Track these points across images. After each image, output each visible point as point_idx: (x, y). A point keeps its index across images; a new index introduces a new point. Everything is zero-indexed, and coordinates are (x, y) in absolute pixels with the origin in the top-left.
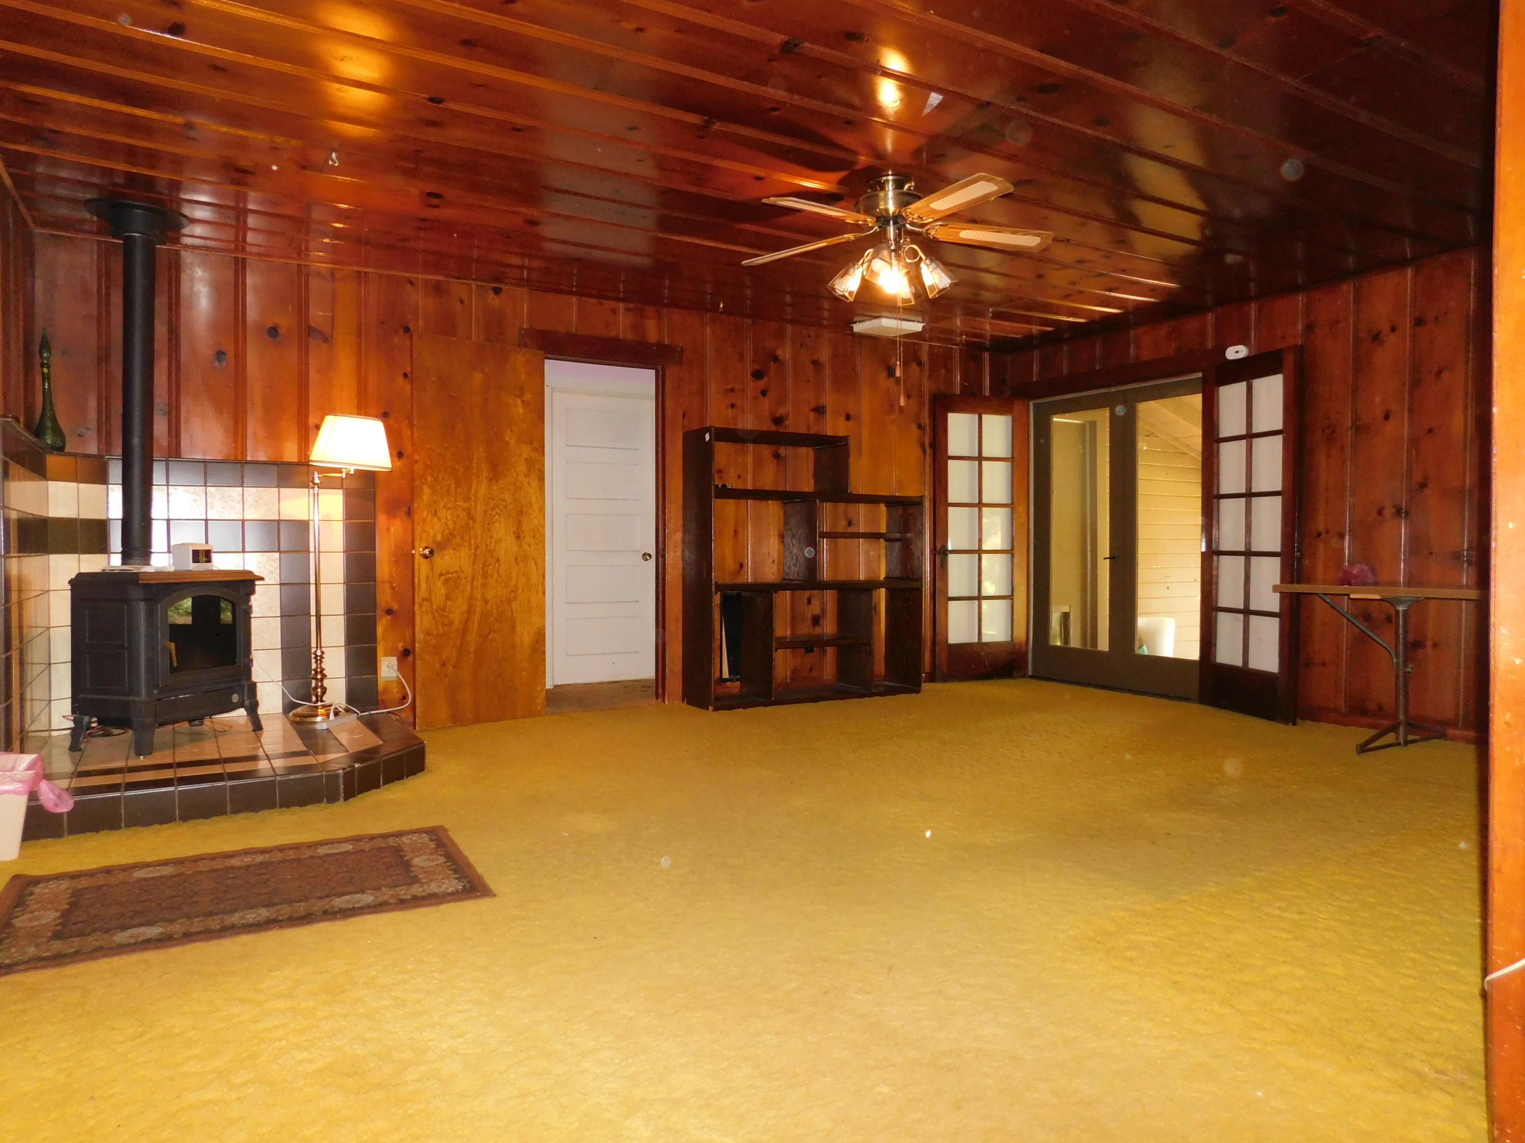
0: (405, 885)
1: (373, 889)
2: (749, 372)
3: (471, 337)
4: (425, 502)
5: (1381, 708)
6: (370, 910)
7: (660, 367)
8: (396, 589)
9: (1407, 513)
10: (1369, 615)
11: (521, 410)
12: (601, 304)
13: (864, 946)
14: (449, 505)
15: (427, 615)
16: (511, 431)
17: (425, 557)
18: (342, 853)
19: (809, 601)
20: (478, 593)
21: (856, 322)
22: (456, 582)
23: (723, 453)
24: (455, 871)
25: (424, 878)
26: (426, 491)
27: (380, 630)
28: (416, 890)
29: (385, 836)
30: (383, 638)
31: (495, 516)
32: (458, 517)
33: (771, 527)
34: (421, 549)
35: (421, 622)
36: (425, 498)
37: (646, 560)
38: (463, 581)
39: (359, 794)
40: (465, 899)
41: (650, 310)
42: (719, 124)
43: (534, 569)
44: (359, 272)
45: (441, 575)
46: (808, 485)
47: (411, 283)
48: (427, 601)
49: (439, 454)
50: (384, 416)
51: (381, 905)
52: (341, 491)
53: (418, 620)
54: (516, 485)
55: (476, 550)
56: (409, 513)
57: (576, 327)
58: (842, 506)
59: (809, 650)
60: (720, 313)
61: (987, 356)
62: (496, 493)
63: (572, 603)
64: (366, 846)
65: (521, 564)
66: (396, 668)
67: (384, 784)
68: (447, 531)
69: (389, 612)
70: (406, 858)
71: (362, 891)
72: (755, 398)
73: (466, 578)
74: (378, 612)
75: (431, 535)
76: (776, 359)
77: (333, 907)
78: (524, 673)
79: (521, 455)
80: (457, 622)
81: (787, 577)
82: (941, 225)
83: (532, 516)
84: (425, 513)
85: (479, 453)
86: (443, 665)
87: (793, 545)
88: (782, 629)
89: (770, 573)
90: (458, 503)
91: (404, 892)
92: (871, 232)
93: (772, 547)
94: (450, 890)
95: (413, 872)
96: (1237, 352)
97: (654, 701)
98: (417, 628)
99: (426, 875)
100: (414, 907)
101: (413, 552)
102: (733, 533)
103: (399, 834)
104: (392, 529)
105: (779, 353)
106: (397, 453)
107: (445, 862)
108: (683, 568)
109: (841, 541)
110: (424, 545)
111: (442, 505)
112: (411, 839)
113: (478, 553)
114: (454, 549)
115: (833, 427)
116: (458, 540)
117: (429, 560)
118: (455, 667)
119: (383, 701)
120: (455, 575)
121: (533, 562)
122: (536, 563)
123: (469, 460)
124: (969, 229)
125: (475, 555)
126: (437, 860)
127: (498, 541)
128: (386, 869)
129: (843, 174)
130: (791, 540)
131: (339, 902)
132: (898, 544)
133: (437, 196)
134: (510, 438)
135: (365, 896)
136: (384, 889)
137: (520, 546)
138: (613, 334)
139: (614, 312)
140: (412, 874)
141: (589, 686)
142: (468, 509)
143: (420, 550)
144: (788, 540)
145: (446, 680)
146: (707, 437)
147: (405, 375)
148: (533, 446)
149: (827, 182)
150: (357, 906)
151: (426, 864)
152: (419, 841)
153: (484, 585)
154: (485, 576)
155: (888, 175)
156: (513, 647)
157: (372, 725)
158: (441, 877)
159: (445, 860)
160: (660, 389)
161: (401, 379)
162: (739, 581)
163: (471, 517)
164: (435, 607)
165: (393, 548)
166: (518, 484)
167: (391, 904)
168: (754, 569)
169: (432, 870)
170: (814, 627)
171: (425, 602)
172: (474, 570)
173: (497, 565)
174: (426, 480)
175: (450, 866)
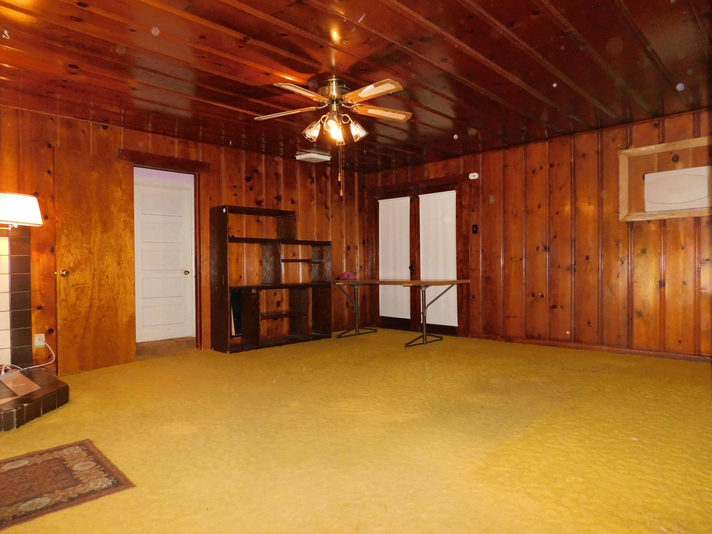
0: (72, 486)
1: (49, 493)
2: (244, 177)
3: (90, 152)
4: (63, 245)
5: (540, 336)
6: (49, 510)
7: (197, 174)
8: (44, 295)
9: (549, 249)
10: (534, 294)
11: (120, 194)
12: (165, 138)
13: (366, 493)
14: (78, 246)
15: (65, 309)
16: (115, 205)
17: (63, 276)
18: (21, 468)
19: (275, 294)
20: (96, 296)
21: (297, 155)
22: (82, 289)
23: (232, 218)
24: (105, 471)
25: (85, 479)
26: (64, 238)
27: (33, 318)
28: (80, 489)
29: (50, 451)
30: (36, 323)
31: (105, 252)
32: (83, 253)
33: (255, 257)
34: (61, 272)
35: (61, 313)
36: (63, 242)
37: (186, 274)
38: (87, 289)
39: (26, 422)
40: (115, 492)
41: (191, 143)
42: (252, 40)
43: (128, 281)
44: (17, 111)
45: (73, 286)
46: (273, 236)
47: (52, 119)
48: (65, 301)
49: (71, 217)
50: (36, 194)
51: (56, 504)
52: (7, 238)
53: (59, 311)
54: (117, 234)
55: (94, 271)
56: (53, 251)
57: (151, 151)
58: (290, 247)
59: (275, 319)
60: (230, 147)
61: (356, 174)
62: (106, 239)
63: (145, 298)
64: (39, 460)
65: (121, 278)
66: (44, 340)
67: (43, 414)
68: (76, 261)
69: (39, 308)
70: (68, 466)
71: (41, 495)
72: (247, 191)
73: (89, 287)
74: (33, 309)
75: (67, 262)
76: (257, 171)
77: (21, 512)
78: (124, 339)
79: (120, 219)
80: (83, 312)
81: (264, 282)
82: (360, 106)
83: (127, 252)
84: (63, 251)
85: (96, 217)
86: (75, 337)
87: (268, 266)
88: (263, 309)
89: (256, 281)
90: (83, 245)
91: (71, 492)
92: (324, 106)
93: (256, 267)
94: (104, 486)
95: (75, 475)
96: (474, 176)
97: (195, 350)
98: (59, 317)
99: (85, 477)
100: (80, 503)
101: (56, 273)
102: (236, 260)
103: (60, 449)
104: (41, 260)
105: (259, 168)
106: (45, 217)
107: (96, 466)
108: (211, 279)
109: (290, 264)
110: (62, 269)
111: (73, 246)
112: (69, 451)
113: (96, 273)
114: (81, 271)
115: (285, 205)
116: (84, 266)
117: (66, 278)
118: (83, 338)
119: (36, 360)
120: (82, 286)
121: (128, 278)
122: (129, 278)
123: (90, 221)
124: (373, 109)
125: (94, 274)
126: (90, 465)
127: (108, 266)
128: (55, 476)
129: (313, 75)
130: (266, 264)
131: (24, 507)
132: (318, 265)
133: (76, 67)
134: (114, 209)
135: (43, 499)
136: (57, 491)
137: (120, 269)
138: (171, 154)
139: (172, 143)
140: (75, 477)
141: (156, 342)
142: (90, 248)
143: (59, 272)
144: (264, 263)
145: (77, 346)
146: (224, 210)
147: (49, 172)
148: (128, 214)
149: (303, 79)
150: (39, 508)
151: (82, 469)
152: (75, 452)
153: (99, 291)
154: (100, 285)
155: (333, 78)
156: (117, 325)
157: (29, 375)
158: (95, 477)
159: (96, 464)
160: (197, 184)
161: (46, 173)
162: (239, 285)
163: (91, 252)
164: (69, 304)
165: (42, 271)
166: (119, 234)
167: (63, 502)
168: (248, 278)
169: (88, 472)
170: (277, 307)
171: (63, 302)
172: (93, 282)
173: (107, 279)
174: (63, 232)
175: (100, 468)
